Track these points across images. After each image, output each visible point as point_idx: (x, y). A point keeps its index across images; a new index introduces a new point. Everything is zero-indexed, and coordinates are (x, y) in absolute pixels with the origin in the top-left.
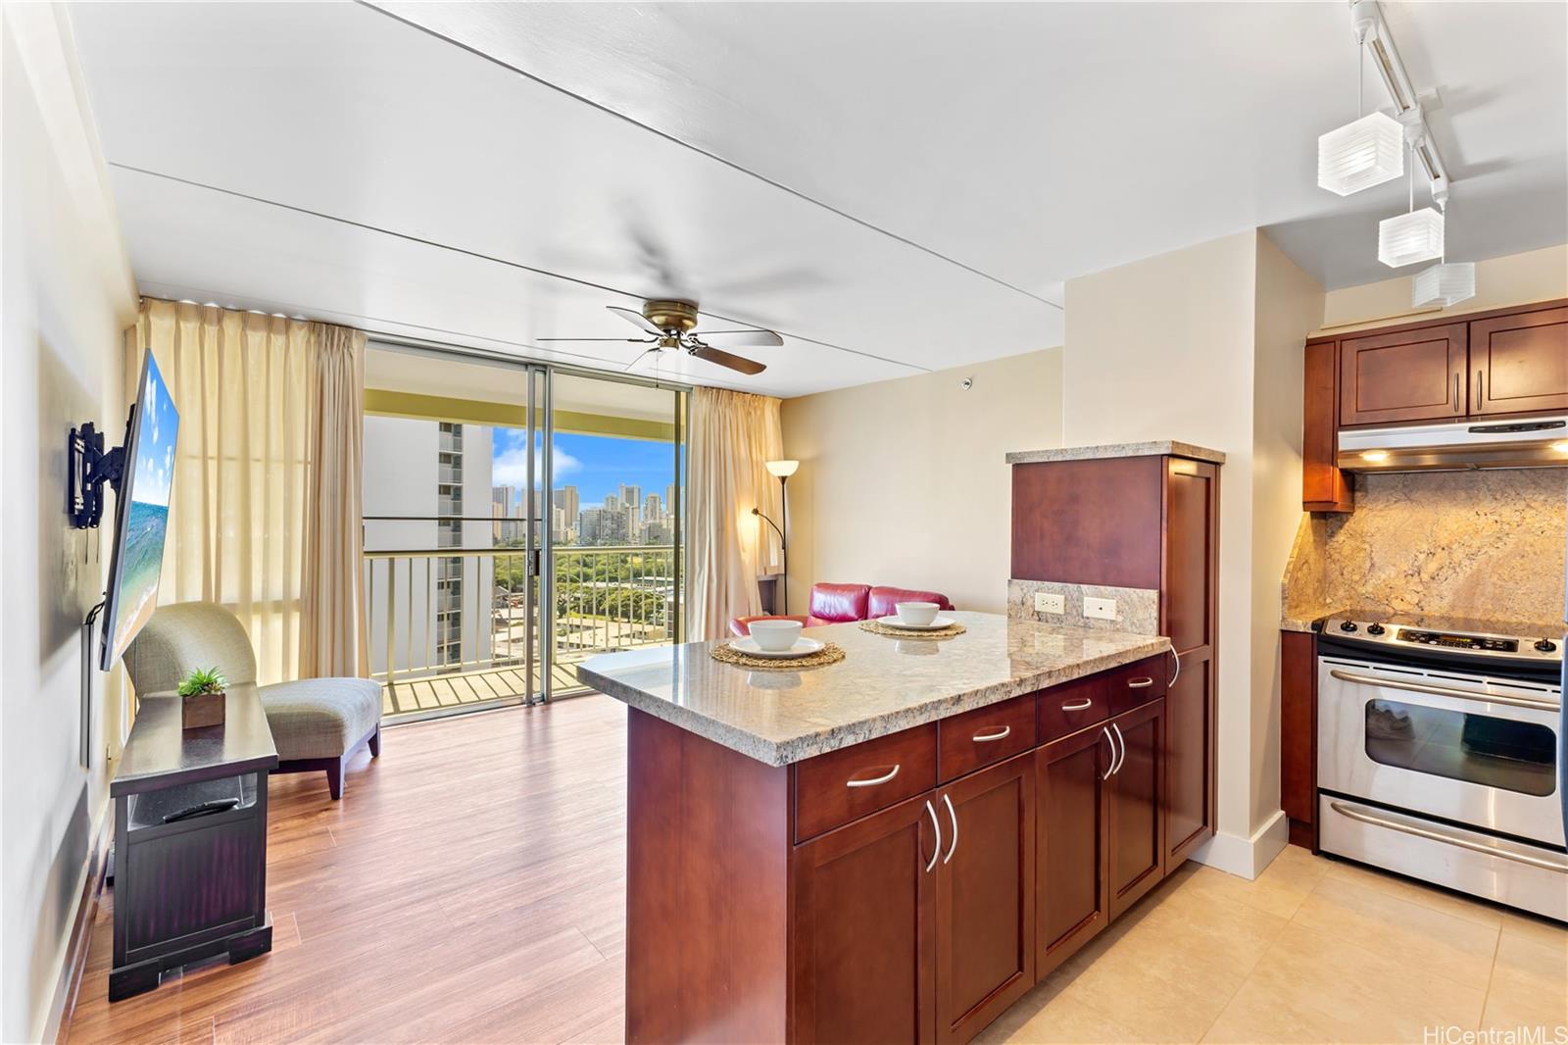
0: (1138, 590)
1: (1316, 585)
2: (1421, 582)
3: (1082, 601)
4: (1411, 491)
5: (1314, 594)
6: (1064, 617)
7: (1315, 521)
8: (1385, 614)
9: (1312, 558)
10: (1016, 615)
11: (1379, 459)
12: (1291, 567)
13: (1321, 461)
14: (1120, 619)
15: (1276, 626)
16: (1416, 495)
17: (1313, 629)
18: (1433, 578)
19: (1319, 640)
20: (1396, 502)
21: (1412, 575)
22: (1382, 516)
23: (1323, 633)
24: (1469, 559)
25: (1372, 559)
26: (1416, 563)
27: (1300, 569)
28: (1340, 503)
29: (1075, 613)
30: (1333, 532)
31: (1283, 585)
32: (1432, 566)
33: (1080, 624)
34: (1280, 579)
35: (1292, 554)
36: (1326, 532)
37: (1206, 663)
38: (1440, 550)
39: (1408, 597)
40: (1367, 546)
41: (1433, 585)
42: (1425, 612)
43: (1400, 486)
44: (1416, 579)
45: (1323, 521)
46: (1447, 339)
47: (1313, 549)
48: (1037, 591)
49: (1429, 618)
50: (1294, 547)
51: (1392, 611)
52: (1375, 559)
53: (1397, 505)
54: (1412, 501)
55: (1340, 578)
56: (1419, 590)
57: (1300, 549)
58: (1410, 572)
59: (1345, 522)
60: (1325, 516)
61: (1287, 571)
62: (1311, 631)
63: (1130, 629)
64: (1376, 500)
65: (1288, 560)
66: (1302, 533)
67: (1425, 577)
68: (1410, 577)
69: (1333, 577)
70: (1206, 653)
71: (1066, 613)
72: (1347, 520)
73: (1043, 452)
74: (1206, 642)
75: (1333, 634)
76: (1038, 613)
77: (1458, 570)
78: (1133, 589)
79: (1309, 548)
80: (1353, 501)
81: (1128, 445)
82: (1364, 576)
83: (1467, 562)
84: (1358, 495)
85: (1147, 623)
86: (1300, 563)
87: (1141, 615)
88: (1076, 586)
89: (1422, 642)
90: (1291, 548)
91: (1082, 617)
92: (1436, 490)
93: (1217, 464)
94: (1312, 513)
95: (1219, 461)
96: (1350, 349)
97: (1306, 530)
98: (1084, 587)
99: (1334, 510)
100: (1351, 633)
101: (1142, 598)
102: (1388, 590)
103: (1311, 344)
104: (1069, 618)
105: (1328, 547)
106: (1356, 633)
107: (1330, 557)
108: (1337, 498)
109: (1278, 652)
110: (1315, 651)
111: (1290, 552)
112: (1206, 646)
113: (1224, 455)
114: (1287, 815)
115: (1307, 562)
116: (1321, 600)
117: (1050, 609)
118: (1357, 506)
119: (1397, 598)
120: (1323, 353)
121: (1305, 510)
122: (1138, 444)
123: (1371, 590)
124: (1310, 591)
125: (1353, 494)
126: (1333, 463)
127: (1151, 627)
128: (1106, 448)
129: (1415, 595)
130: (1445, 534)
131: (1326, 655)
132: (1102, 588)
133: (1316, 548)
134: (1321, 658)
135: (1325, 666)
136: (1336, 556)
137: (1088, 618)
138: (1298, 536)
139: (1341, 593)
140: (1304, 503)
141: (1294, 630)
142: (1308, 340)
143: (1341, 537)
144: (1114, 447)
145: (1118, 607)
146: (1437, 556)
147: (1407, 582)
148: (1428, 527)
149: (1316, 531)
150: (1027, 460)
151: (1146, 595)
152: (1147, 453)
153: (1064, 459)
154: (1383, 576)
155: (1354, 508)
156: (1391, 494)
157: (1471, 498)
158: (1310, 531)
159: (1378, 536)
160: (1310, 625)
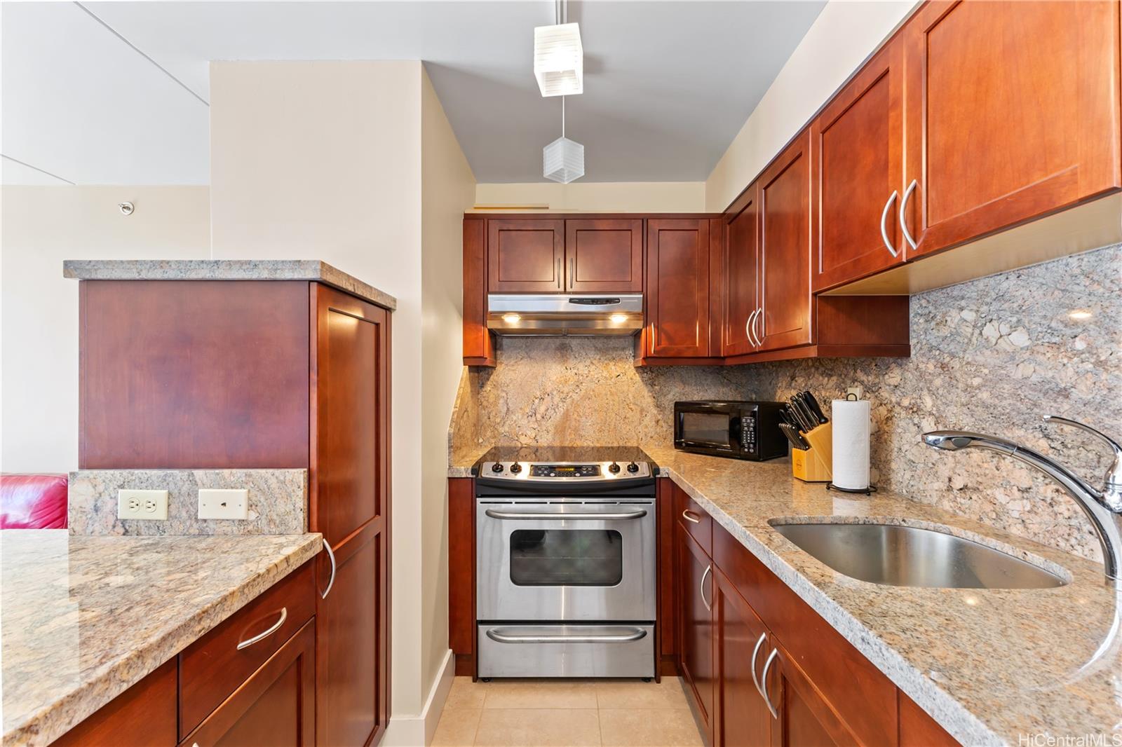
0: (277, 472)
1: (473, 428)
2: (536, 421)
3: (196, 495)
4: (530, 350)
5: (472, 436)
6: (168, 523)
7: (472, 374)
8: (515, 448)
9: (470, 405)
10: (84, 530)
11: (513, 322)
12: (456, 416)
13: (476, 322)
14: (253, 516)
15: (445, 475)
16: (533, 354)
17: (472, 474)
18: (543, 418)
19: (477, 484)
20: (521, 359)
21: (531, 416)
22: (513, 370)
23: (479, 477)
24: (563, 402)
25: (508, 405)
26: (534, 407)
27: (462, 417)
28: (488, 358)
29: (184, 514)
30: (483, 384)
31: (449, 434)
32: (542, 409)
33: (192, 531)
34: (446, 429)
35: (456, 404)
36: (479, 383)
37: (378, 537)
38: (547, 396)
39: (529, 433)
40: (504, 394)
41: (543, 423)
42: (539, 444)
43: (524, 346)
44: (534, 419)
45: (476, 374)
46: (553, 230)
47: (470, 398)
48: (122, 487)
49: (541, 447)
50: (457, 398)
51: (520, 445)
52: (510, 405)
53: (522, 361)
54: (531, 358)
55: (488, 422)
56: (535, 427)
57: (462, 399)
58: (530, 414)
59: (490, 375)
60: (479, 369)
61: (452, 421)
62: (470, 476)
63: (266, 529)
64: (510, 357)
65: (453, 410)
66: (463, 385)
67: (539, 416)
68: (530, 417)
69: (484, 421)
70: (377, 526)
71: (170, 516)
72: (492, 374)
73: (129, 262)
74: (378, 512)
75: (487, 476)
76: (124, 522)
77: (557, 410)
78: (271, 471)
79: (468, 397)
80: (496, 358)
81: (261, 262)
82: (503, 418)
83: (561, 405)
84: (499, 352)
85: (290, 518)
86: (461, 412)
87: (281, 507)
88: (186, 472)
89: (546, 475)
90: (455, 399)
91: (197, 520)
92: (545, 350)
93: (388, 310)
94: (469, 366)
95: (389, 305)
96: (494, 227)
97: (465, 382)
98: (199, 474)
99: (484, 364)
100: (499, 474)
101: (284, 482)
102: (518, 429)
103: (468, 218)
104: (176, 523)
105: (479, 396)
106: (502, 473)
107: (481, 405)
108: (486, 355)
109: (445, 500)
110: (474, 495)
111: (454, 403)
112: (378, 517)
113: (395, 300)
114: (453, 652)
115: (466, 411)
116: (476, 441)
117: (142, 514)
118: (498, 361)
119: (522, 434)
120: (476, 226)
121: (464, 365)
122: (277, 262)
123: (507, 429)
124: (469, 435)
125: (496, 352)
126: (484, 324)
127: (295, 523)
128: (230, 264)
129: (533, 431)
130: (550, 384)
131: (482, 496)
132: (226, 472)
133: (472, 397)
134: (479, 500)
135: (482, 506)
136: (485, 403)
137: (205, 521)
138: (460, 388)
139: (489, 434)
140: (464, 358)
141: (459, 476)
142: (465, 214)
143: (488, 388)
144: (241, 263)
145: (249, 499)
146: (545, 400)
147: (529, 422)
148: (540, 378)
149: (472, 384)
150: (101, 275)
151: (289, 477)
152: (288, 275)
153: (166, 276)
154: (515, 418)
155: (496, 363)
156: (519, 353)
157: (563, 357)
158: (468, 383)
159: (511, 385)
160: (470, 471)
